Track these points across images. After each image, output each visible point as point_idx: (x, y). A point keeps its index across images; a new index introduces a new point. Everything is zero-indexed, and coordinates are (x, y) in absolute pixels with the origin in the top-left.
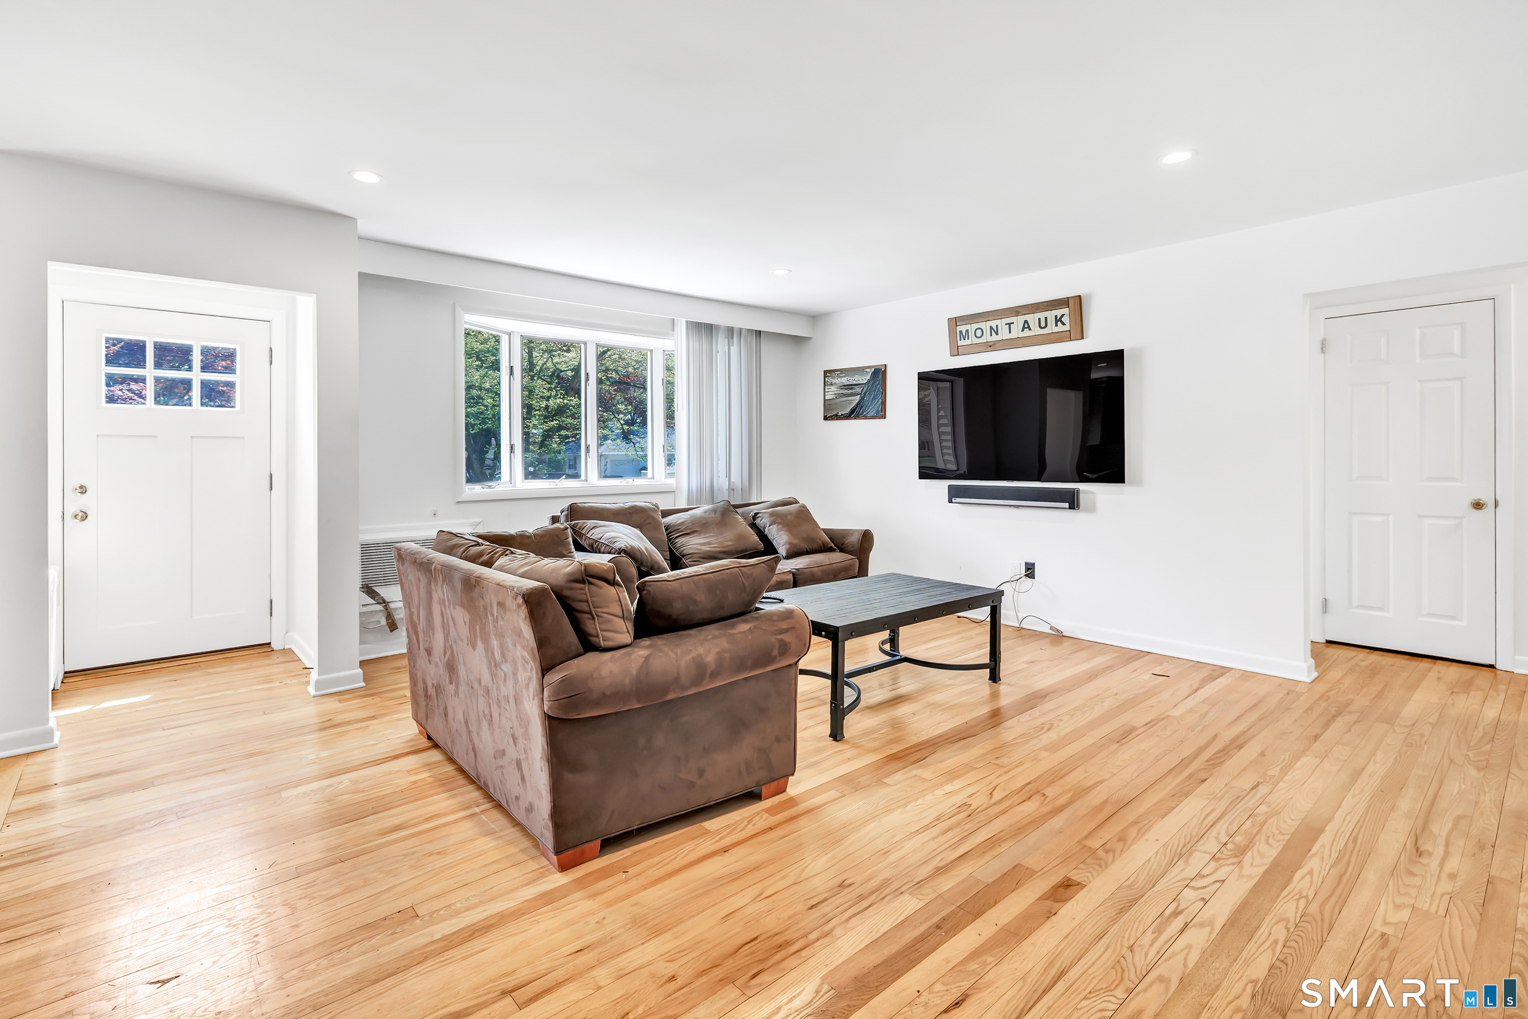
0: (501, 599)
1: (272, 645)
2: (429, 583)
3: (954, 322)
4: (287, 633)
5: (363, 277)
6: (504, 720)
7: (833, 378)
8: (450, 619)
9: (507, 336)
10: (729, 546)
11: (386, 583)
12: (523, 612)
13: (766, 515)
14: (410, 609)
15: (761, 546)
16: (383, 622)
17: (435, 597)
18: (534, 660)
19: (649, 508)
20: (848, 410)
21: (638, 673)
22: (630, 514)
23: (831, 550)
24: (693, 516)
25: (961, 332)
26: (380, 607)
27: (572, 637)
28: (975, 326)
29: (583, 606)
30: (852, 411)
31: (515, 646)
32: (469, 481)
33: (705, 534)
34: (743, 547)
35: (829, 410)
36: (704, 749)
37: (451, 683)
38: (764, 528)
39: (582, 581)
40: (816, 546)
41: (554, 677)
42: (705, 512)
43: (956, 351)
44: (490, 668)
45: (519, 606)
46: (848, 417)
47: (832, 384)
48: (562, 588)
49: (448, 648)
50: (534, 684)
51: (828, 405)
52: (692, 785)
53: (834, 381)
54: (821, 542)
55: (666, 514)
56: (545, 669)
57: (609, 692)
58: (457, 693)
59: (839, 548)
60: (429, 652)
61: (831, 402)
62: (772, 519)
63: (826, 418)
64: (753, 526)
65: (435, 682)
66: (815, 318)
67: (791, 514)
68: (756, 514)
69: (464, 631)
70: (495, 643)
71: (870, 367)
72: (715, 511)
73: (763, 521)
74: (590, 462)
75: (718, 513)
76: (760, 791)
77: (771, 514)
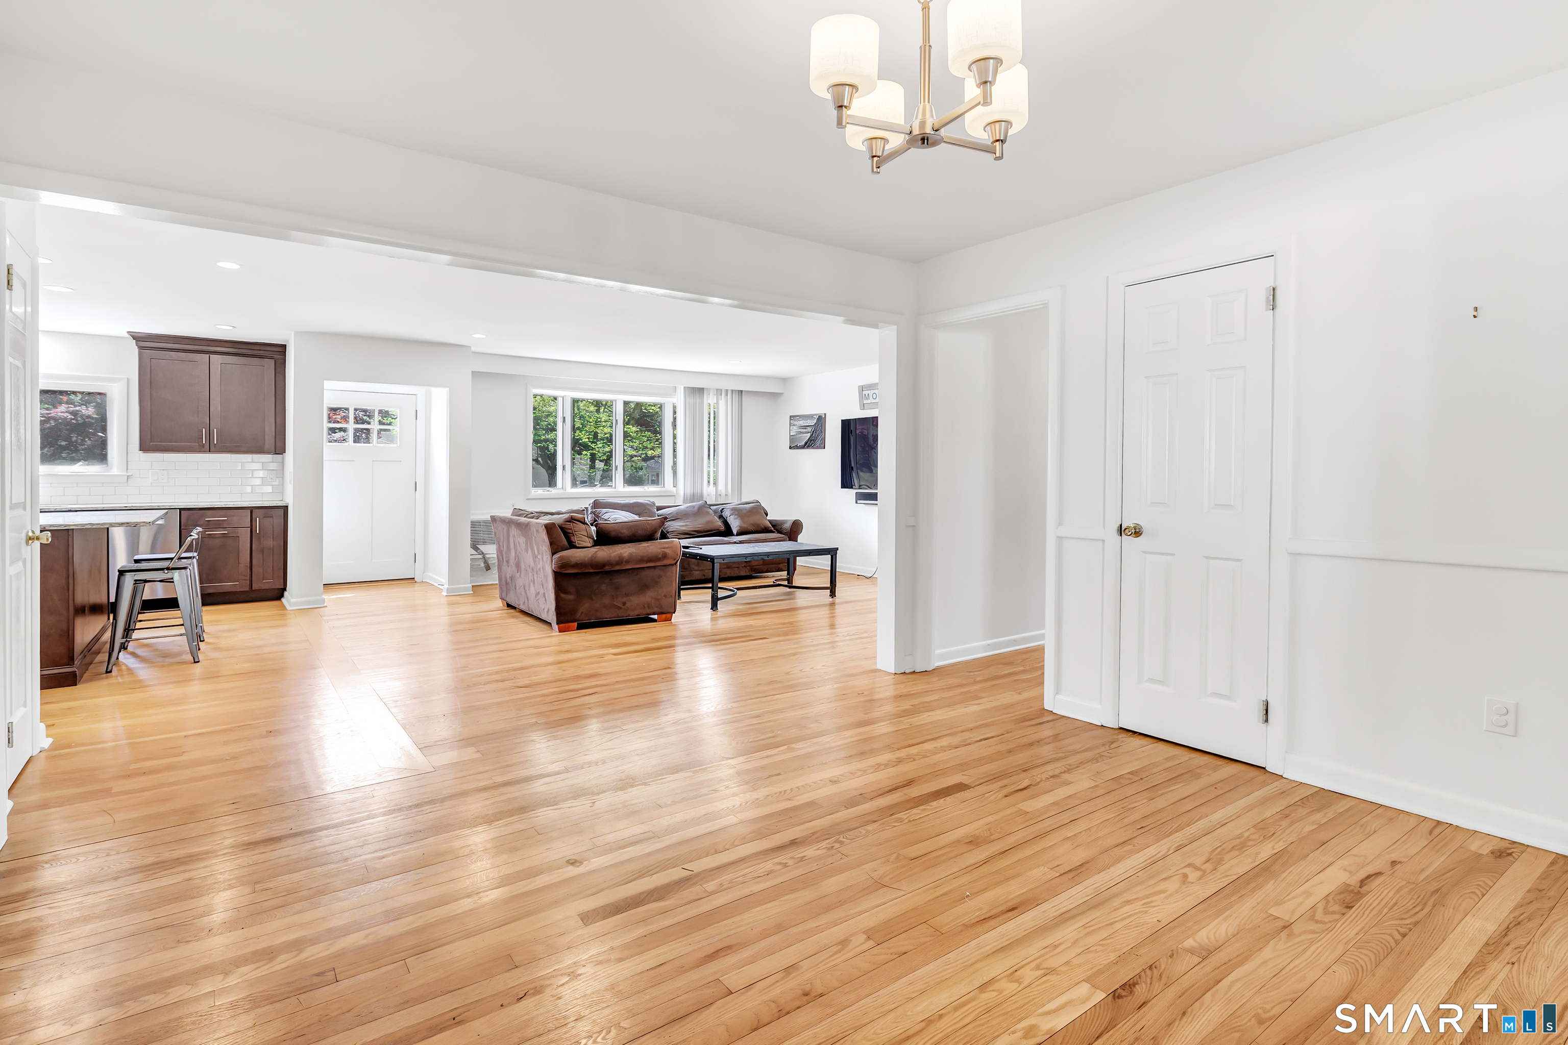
0: (537, 529)
1: (415, 579)
2: (508, 529)
3: (862, 388)
4: (424, 573)
5: (475, 374)
6: (539, 579)
7: (795, 421)
8: (518, 544)
9: (562, 399)
10: (699, 527)
11: (484, 543)
12: (545, 532)
13: (728, 510)
14: (499, 544)
15: (723, 528)
16: (482, 565)
17: (511, 535)
18: (549, 551)
19: (647, 504)
20: (803, 443)
21: (592, 556)
22: (633, 507)
23: (771, 532)
24: (678, 509)
25: (865, 394)
26: (480, 556)
27: (565, 542)
28: (873, 392)
29: (570, 531)
30: (806, 443)
31: (542, 546)
32: (534, 486)
33: (684, 520)
34: (709, 528)
35: (792, 442)
36: (626, 594)
37: (518, 572)
38: (727, 518)
39: (570, 522)
40: (759, 529)
41: (557, 556)
42: (687, 507)
43: (863, 407)
44: (533, 559)
45: (543, 529)
46: (803, 447)
47: (794, 425)
48: (562, 524)
49: (517, 556)
50: (549, 560)
51: (792, 439)
52: (619, 608)
53: (796, 423)
54: (763, 527)
55: (659, 508)
56: (553, 554)
57: (578, 563)
58: (520, 576)
59: (777, 530)
60: (508, 562)
61: (793, 437)
62: (732, 512)
63: (790, 448)
64: (721, 517)
65: (511, 575)
66: (785, 380)
67: (746, 509)
68: (723, 509)
69: (523, 546)
70: (535, 548)
71: (816, 415)
72: (694, 507)
73: (726, 514)
74: (618, 477)
75: (696, 508)
76: (655, 617)
77: (732, 509)
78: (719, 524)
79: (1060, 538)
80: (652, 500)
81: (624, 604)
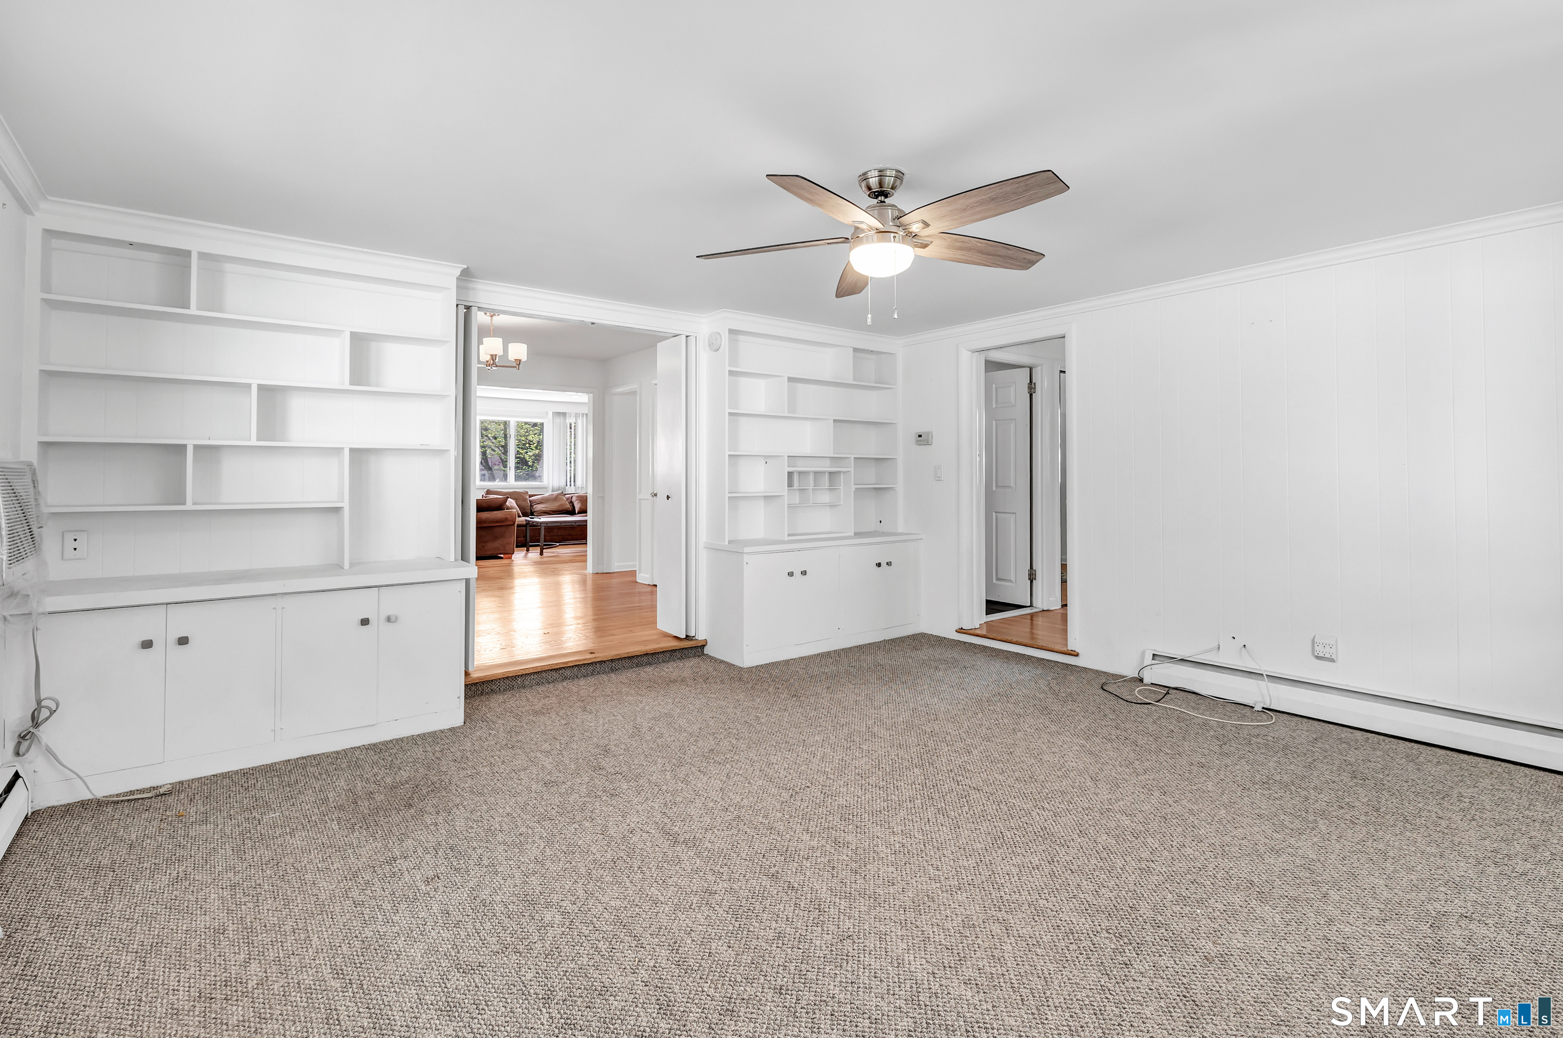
72: (553, 495)
73: (574, 499)
74: (511, 473)
75: (554, 496)
76: (502, 556)
77: (577, 497)
78: (568, 506)
79: (640, 499)
80: (526, 490)
81: (484, 547)
